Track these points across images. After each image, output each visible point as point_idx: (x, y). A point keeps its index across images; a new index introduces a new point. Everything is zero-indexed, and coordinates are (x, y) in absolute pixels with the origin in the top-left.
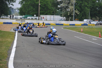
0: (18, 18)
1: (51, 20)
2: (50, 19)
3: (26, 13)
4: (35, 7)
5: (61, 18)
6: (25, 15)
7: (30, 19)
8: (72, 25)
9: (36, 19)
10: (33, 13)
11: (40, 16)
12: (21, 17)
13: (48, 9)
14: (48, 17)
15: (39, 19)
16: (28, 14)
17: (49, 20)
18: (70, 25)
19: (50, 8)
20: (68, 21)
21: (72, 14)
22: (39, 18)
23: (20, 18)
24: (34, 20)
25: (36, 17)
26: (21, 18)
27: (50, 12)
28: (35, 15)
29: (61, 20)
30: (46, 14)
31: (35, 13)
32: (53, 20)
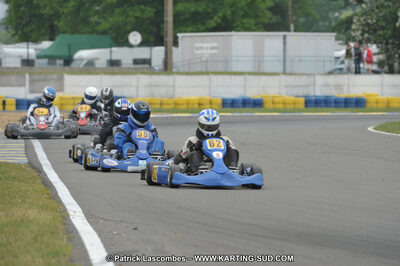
1: (267, 69)
2: (259, 59)
3: (61, 24)
6: (51, 39)
9: (147, 62)
10: (116, 18)
11: (176, 43)
12: (29, 50)
14: (242, 44)
15: (167, 66)
16: (74, 31)
22: (167, 54)
23: (17, 64)
24: (127, 72)
25: (144, 53)
26: (27, 63)
27: (251, 4)
28: (135, 38)
31: (137, 18)
32: (279, 68)
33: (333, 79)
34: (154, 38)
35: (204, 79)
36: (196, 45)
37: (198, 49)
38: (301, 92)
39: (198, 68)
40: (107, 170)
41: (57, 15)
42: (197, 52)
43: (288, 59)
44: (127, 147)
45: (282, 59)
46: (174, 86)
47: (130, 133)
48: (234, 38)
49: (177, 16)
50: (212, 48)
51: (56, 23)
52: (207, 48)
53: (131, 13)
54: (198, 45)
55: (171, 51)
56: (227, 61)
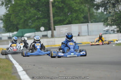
0: (3, 38)
1: (83, 35)
3: (19, 26)
4: (41, 9)
5: (107, 28)
6: (17, 31)
9: (47, 36)
10: (36, 23)
11: (55, 30)
12: (10, 34)
13: (71, 10)
14: (75, 28)
15: (52, 36)
16: (24, 28)
19: (76, 6)
22: (52, 33)
23: (7, 39)
25: (45, 33)
26: (10, 38)
27: (77, 16)
28: (42, 29)
30: (70, 23)
31: (43, 23)
32: (87, 34)
34: (48, 28)
37: (61, 30)
40: (59, 57)
41: (18, 24)
42: (61, 31)
43: (89, 31)
44: (66, 49)
45: (87, 31)
46: (55, 41)
47: (67, 44)
48: (72, 26)
50: (66, 30)
51: (18, 26)
52: (64, 30)
53: (41, 21)
54: (61, 29)
55: (53, 32)
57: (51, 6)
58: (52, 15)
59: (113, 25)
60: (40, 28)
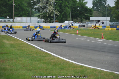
2: (27, 21)
4: (7, 8)
5: (38, 20)
7: (2, 21)
8: (53, 27)
10: (5, 14)
13: (22, 10)
14: (24, 19)
15: (13, 21)
17: (25, 22)
18: (51, 27)
19: (25, 8)
20: (47, 23)
21: (51, 16)
24: (7, 22)
25: (10, 19)
27: (25, 13)
28: (8, 17)
29: (38, 22)
30: (21, 16)
31: (8, 14)
32: (30, 22)
33: (38, 24)
34: (11, 17)
35: (20, 23)
36: (17, 19)
38: (34, 25)
39: (17, 22)
46: (15, 24)
49: (15, 14)
50: (20, 19)
55: (14, 19)
56: (22, 21)
57: (14, 7)
58: (14, 11)
59: (42, 18)
60: (7, 17)
